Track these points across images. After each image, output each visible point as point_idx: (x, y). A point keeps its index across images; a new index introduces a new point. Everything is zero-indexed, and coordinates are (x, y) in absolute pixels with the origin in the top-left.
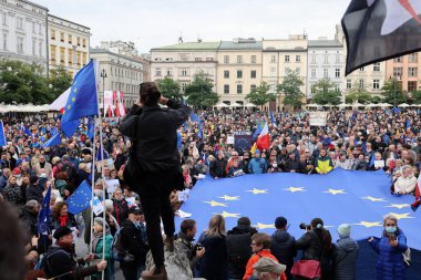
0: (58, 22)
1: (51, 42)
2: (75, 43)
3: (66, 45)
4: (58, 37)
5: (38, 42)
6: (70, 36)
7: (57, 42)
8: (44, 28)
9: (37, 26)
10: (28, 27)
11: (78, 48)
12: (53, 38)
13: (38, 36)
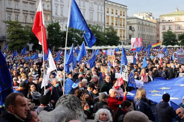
0: (111, 3)
1: (106, 14)
2: (119, 14)
3: (114, 15)
4: (110, 11)
5: (100, 15)
6: (117, 11)
7: (110, 14)
8: (103, 7)
9: (100, 7)
10: (95, 7)
11: (121, 17)
12: (108, 12)
13: (100, 11)
